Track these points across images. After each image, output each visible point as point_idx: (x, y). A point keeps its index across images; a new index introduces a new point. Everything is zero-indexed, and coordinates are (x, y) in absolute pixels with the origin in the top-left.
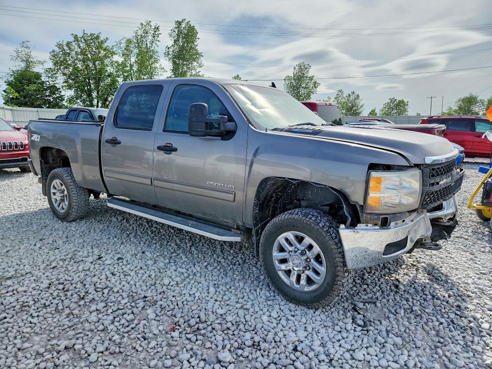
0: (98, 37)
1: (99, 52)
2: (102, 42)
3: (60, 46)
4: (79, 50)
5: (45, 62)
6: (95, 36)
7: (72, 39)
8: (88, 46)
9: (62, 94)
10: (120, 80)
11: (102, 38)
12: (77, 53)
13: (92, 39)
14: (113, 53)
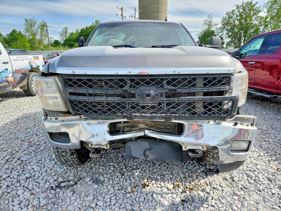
0: (251, 3)
1: (250, 12)
2: (253, 6)
3: (227, 14)
4: (238, 14)
5: (217, 24)
6: (249, 3)
7: (235, 8)
8: (244, 10)
9: (224, 41)
10: (261, 28)
11: (253, 3)
12: (237, 16)
13: (247, 5)
14: (259, 11)
